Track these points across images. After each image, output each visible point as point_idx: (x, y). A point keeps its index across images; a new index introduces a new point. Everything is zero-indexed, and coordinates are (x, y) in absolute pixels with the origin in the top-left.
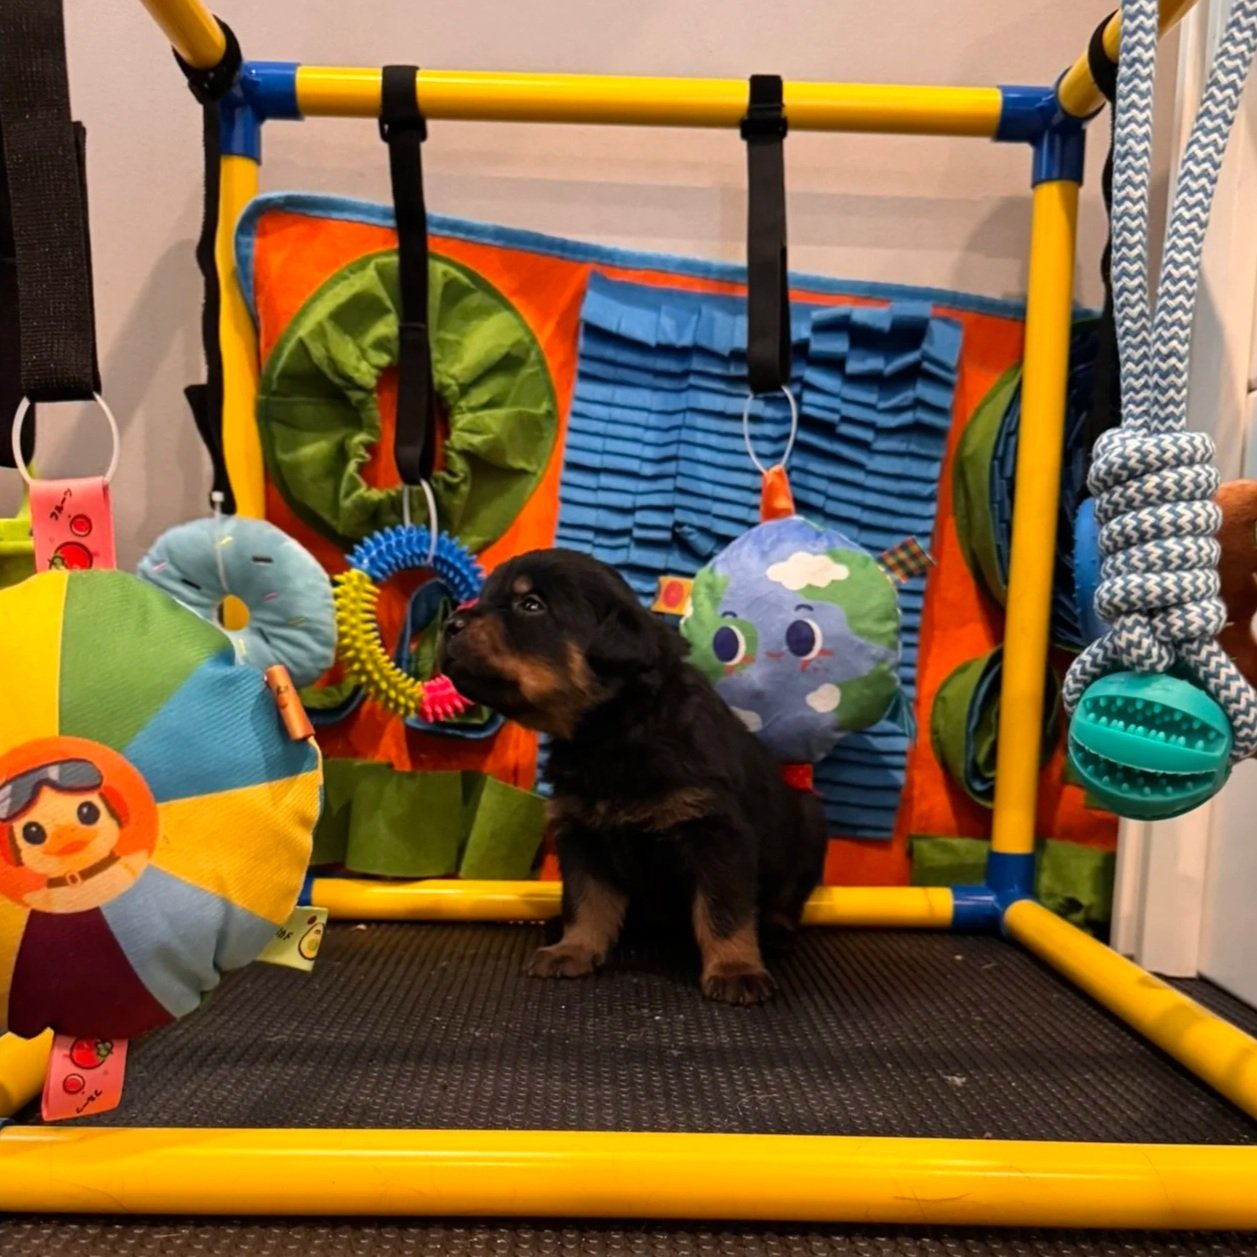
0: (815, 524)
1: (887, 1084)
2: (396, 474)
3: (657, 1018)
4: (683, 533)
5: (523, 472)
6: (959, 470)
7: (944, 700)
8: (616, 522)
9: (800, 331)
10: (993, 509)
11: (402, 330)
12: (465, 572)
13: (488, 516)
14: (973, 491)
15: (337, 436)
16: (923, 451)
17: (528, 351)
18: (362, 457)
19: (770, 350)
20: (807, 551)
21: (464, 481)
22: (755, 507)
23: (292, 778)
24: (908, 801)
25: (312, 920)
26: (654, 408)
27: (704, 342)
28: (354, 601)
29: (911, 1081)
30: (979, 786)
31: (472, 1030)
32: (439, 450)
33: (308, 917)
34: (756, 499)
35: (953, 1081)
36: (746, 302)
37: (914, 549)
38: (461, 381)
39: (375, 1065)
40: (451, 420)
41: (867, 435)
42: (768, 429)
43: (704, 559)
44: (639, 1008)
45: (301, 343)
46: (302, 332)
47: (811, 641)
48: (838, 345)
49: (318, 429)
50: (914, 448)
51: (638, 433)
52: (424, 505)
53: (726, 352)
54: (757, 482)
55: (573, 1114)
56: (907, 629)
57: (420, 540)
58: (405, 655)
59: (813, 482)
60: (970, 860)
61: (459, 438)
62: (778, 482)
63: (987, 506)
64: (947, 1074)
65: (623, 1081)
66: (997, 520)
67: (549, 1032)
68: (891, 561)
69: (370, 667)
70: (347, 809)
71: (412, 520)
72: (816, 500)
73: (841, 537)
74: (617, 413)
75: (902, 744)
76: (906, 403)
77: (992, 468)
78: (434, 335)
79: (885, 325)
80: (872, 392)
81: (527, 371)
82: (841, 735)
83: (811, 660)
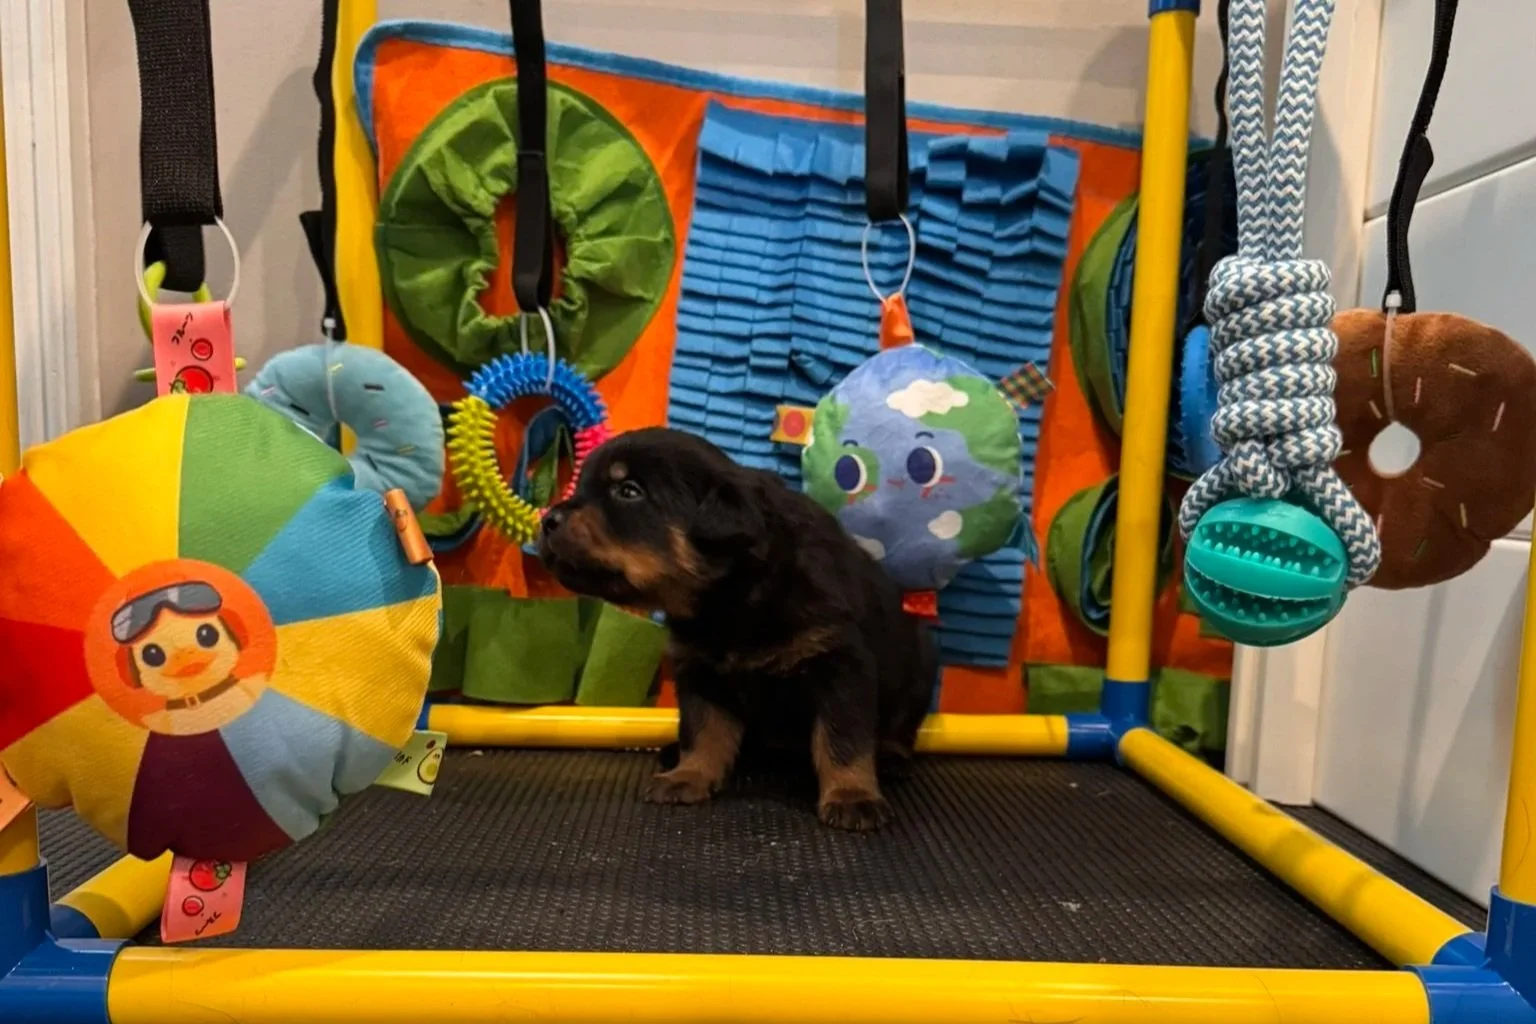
0: (935, 352)
1: (1002, 910)
2: (515, 303)
3: (773, 844)
4: (800, 360)
5: (640, 300)
6: (1076, 299)
7: (1059, 528)
8: (733, 350)
9: (918, 159)
10: (1109, 338)
11: (520, 158)
12: (583, 399)
13: (606, 343)
14: (1089, 319)
15: (456, 264)
16: (1040, 280)
17: (646, 179)
18: (479, 284)
19: (887, 179)
20: (926, 378)
21: (581, 308)
22: (875, 336)
23: (411, 602)
24: (1023, 630)
25: (431, 745)
26: (772, 236)
27: (821, 171)
28: (472, 427)
29: (1026, 906)
30: (1094, 615)
31: (589, 854)
32: (557, 277)
33: (429, 741)
34: (873, 328)
35: (1068, 907)
36: (864, 130)
37: (1033, 374)
38: (579, 208)
39: (491, 889)
40: (568, 247)
41: (983, 264)
42: (886, 258)
43: (826, 387)
44: (755, 833)
45: (420, 171)
46: (422, 158)
47: (932, 467)
48: (956, 174)
49: (434, 257)
50: (1031, 277)
51: (755, 261)
52: (543, 332)
53: (844, 181)
54: (876, 311)
55: (690, 938)
56: (1027, 458)
57: (537, 368)
58: (522, 482)
59: (931, 311)
60: (1085, 688)
61: (577, 266)
62: (896, 309)
63: (1103, 335)
64: (1062, 901)
65: (740, 905)
66: (1113, 348)
67: (665, 857)
68: (1011, 387)
69: (488, 493)
70: (464, 635)
71: (530, 348)
72: (933, 328)
73: (961, 365)
74: (734, 241)
75: (1019, 572)
76: (1022, 232)
77: (1109, 295)
78: (552, 162)
79: (1002, 154)
80: (987, 220)
81: (645, 199)
82: (964, 561)
83: (932, 488)
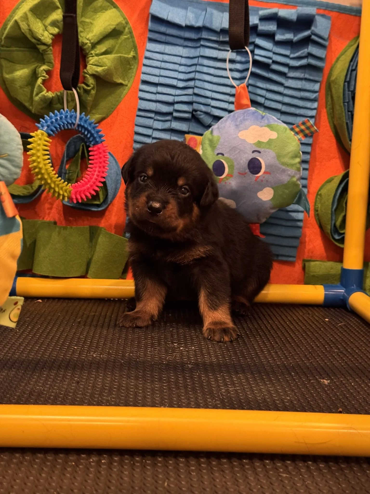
0: (261, 112)
1: (292, 383)
2: (61, 85)
3: (181, 348)
4: (197, 115)
5: (121, 84)
6: (329, 87)
7: (320, 195)
8: (165, 109)
9: (254, 20)
10: (344, 105)
11: (64, 16)
12: (93, 132)
13: (104, 105)
14: (335, 98)
15: (33, 67)
16: (311, 78)
17: (124, 28)
18: (44, 76)
19: (239, 30)
20: (257, 125)
21: (93, 88)
22: (232, 103)
23: (7, 235)
24: (303, 243)
25: (16, 304)
26: (184, 55)
27: (208, 25)
29: (303, 382)
30: (337, 237)
31: (92, 353)
32: (81, 74)
33: (15, 302)
34: (232, 99)
35: (324, 382)
36: (228, 5)
37: (308, 124)
38: (92, 41)
39: (44, 371)
40: (87, 60)
41: (285, 70)
42: (238, 66)
43: (209, 126)
44: (173, 343)
45: (16, 22)
46: (17, 16)
47: (260, 168)
48: (272, 27)
49: (23, 63)
50: (307, 76)
51: (176, 67)
52: (74, 100)
53: (219, 30)
54: (233, 91)
55: (140, 396)
56: (304, 162)
57: (71, 117)
58: (63, 171)
59: (259, 92)
60: (333, 272)
61: (91, 68)
62: (242, 91)
63: (342, 104)
64: (321, 379)
65: (165, 380)
66: (346, 110)
67: (129, 355)
68: (297, 130)
69: (46, 177)
70: (34, 243)
71: (68, 108)
72: (261, 100)
73: (273, 118)
74: (166, 58)
75: (301, 216)
76: (303, 55)
77: (344, 85)
78: (79, 19)
79: (294, 17)
80: (287, 49)
81: (123, 37)
82: (273, 211)
83: (259, 176)
